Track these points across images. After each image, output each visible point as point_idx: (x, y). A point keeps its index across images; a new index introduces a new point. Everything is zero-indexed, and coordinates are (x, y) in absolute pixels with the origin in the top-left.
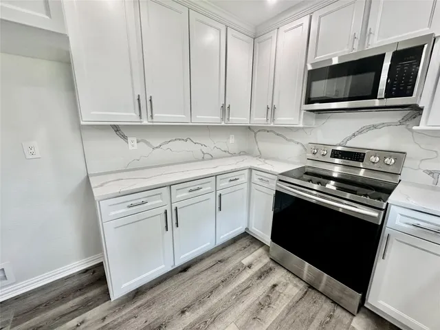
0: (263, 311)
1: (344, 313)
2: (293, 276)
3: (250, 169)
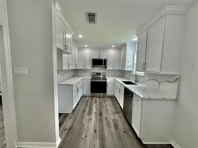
1: (105, 98)
2: (96, 97)
3: (83, 79)
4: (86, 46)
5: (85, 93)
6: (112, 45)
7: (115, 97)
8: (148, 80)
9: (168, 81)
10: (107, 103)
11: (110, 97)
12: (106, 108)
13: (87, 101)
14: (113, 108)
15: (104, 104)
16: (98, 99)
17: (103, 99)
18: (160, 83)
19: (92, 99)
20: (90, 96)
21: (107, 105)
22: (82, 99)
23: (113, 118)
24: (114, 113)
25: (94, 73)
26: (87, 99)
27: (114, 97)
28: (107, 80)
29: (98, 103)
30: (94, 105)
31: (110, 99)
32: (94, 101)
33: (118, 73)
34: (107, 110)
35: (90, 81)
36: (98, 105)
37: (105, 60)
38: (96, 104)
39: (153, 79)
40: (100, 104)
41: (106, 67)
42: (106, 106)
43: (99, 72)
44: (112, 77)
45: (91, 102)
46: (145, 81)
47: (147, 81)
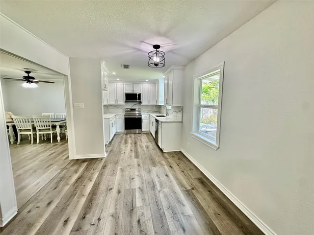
3: (116, 115)
4: (118, 79)
5: (118, 131)
6: (145, 79)
7: (151, 133)
10: (142, 137)
11: (146, 133)
13: (122, 137)
15: (139, 138)
16: (133, 135)
17: (138, 135)
19: (127, 136)
20: (124, 134)
22: (116, 136)
23: (146, 144)
25: (128, 109)
28: (142, 115)
31: (145, 135)
33: (154, 108)
34: (142, 141)
35: (123, 118)
36: (133, 139)
37: (140, 95)
38: (131, 138)
41: (141, 102)
42: (141, 139)
43: (133, 107)
44: (148, 113)
45: (126, 138)
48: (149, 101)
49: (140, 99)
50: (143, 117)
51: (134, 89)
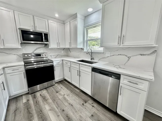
0: (46, 98)
1: (54, 86)
2: (41, 91)
3: (3, 68)
8: (110, 56)
9: (141, 55)
10: (63, 94)
11: (59, 82)
12: (68, 102)
13: (27, 107)
14: (75, 97)
15: (60, 97)
16: (45, 93)
17: (53, 89)
18: (129, 58)
19: (35, 97)
20: (28, 93)
21: (66, 96)
22: (13, 107)
24: (83, 104)
26: (24, 100)
27: (64, 81)
28: (54, 62)
29: (50, 101)
30: (46, 108)
31: (61, 85)
32: (40, 99)
34: (72, 105)
35: (23, 69)
36: (53, 103)
37: (46, 35)
38: (49, 104)
39: (119, 55)
40: (54, 100)
41: (48, 45)
42: (65, 99)
44: (56, 57)
45: (37, 103)
46: (106, 57)
47: (108, 57)
48: (58, 44)
49: (47, 39)
50: (55, 64)
51: (36, 25)
